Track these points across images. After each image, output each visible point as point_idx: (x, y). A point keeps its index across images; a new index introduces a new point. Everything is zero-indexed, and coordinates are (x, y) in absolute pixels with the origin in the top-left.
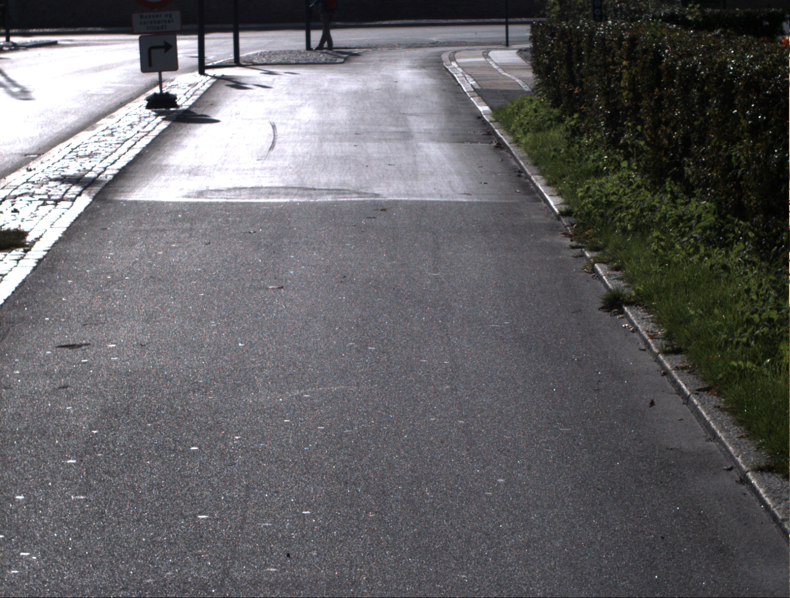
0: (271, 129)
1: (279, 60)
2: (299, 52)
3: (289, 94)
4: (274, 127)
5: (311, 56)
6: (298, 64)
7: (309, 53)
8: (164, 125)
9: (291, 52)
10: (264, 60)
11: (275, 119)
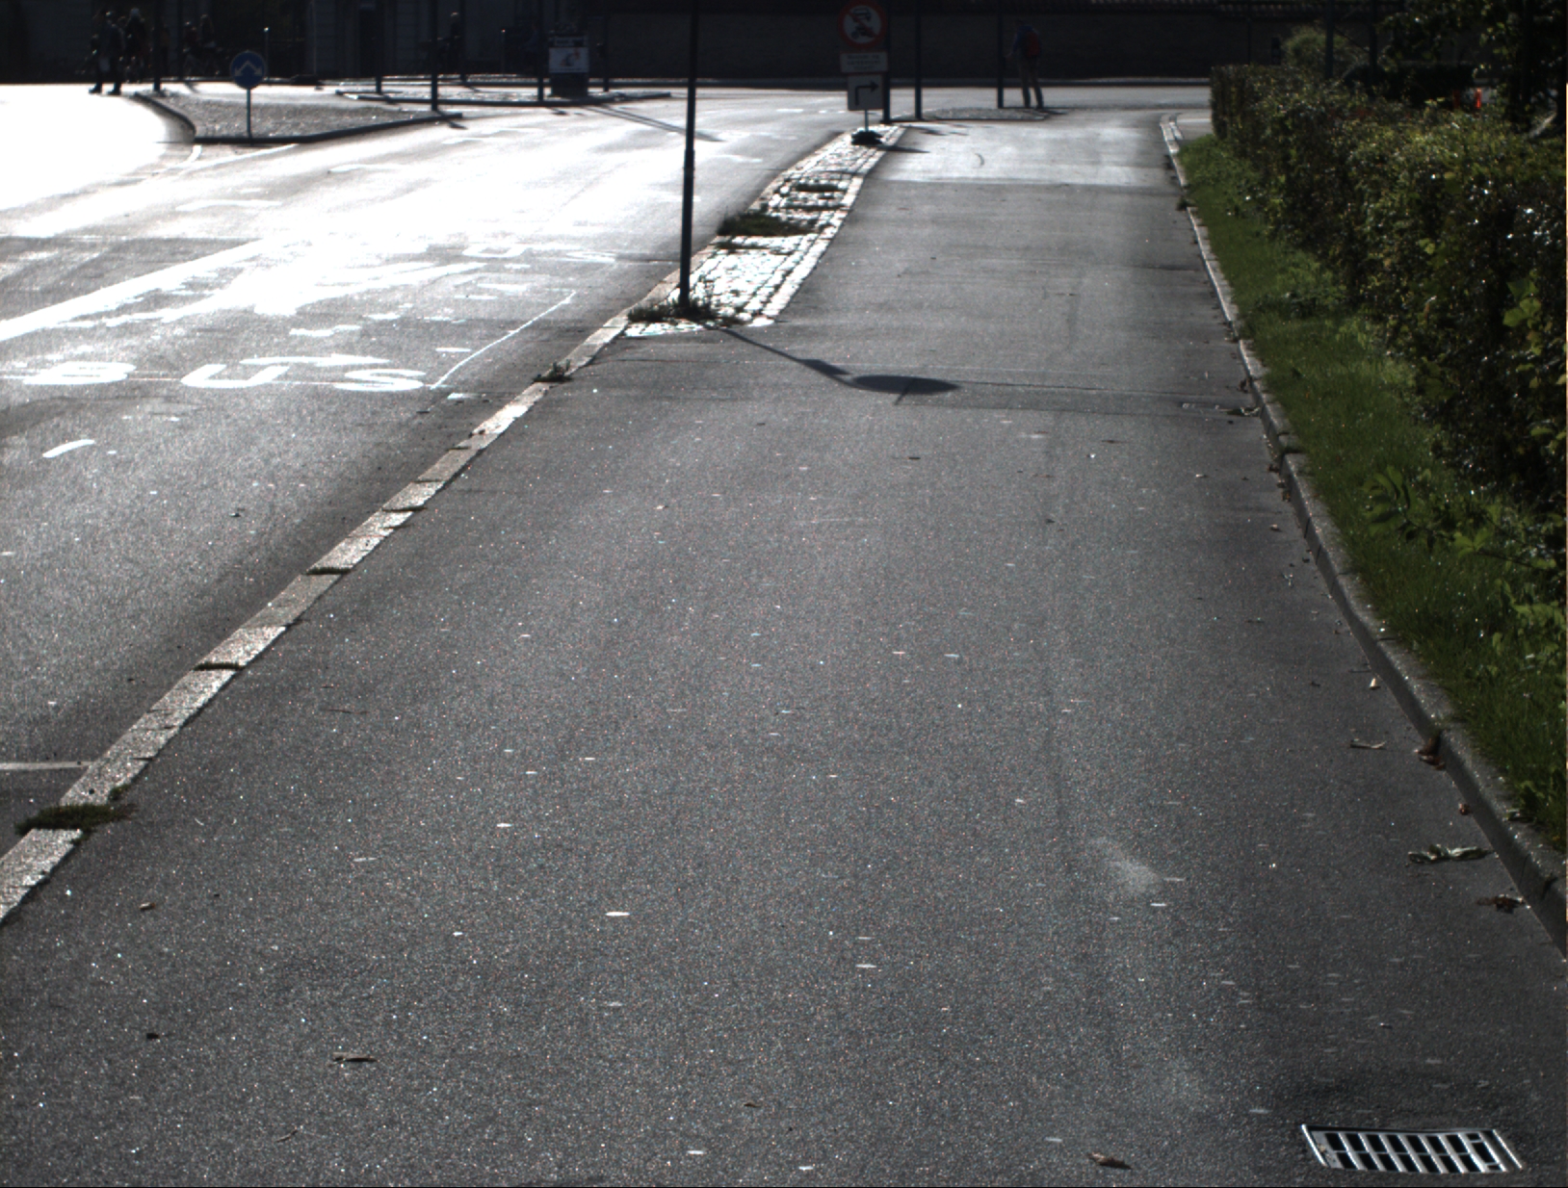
0: (976, 157)
1: (967, 116)
2: (990, 110)
3: (987, 139)
4: (980, 156)
5: (1007, 114)
6: (990, 120)
7: (1001, 111)
8: (879, 154)
9: (979, 109)
10: (950, 115)
11: (979, 152)
